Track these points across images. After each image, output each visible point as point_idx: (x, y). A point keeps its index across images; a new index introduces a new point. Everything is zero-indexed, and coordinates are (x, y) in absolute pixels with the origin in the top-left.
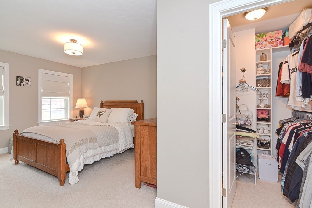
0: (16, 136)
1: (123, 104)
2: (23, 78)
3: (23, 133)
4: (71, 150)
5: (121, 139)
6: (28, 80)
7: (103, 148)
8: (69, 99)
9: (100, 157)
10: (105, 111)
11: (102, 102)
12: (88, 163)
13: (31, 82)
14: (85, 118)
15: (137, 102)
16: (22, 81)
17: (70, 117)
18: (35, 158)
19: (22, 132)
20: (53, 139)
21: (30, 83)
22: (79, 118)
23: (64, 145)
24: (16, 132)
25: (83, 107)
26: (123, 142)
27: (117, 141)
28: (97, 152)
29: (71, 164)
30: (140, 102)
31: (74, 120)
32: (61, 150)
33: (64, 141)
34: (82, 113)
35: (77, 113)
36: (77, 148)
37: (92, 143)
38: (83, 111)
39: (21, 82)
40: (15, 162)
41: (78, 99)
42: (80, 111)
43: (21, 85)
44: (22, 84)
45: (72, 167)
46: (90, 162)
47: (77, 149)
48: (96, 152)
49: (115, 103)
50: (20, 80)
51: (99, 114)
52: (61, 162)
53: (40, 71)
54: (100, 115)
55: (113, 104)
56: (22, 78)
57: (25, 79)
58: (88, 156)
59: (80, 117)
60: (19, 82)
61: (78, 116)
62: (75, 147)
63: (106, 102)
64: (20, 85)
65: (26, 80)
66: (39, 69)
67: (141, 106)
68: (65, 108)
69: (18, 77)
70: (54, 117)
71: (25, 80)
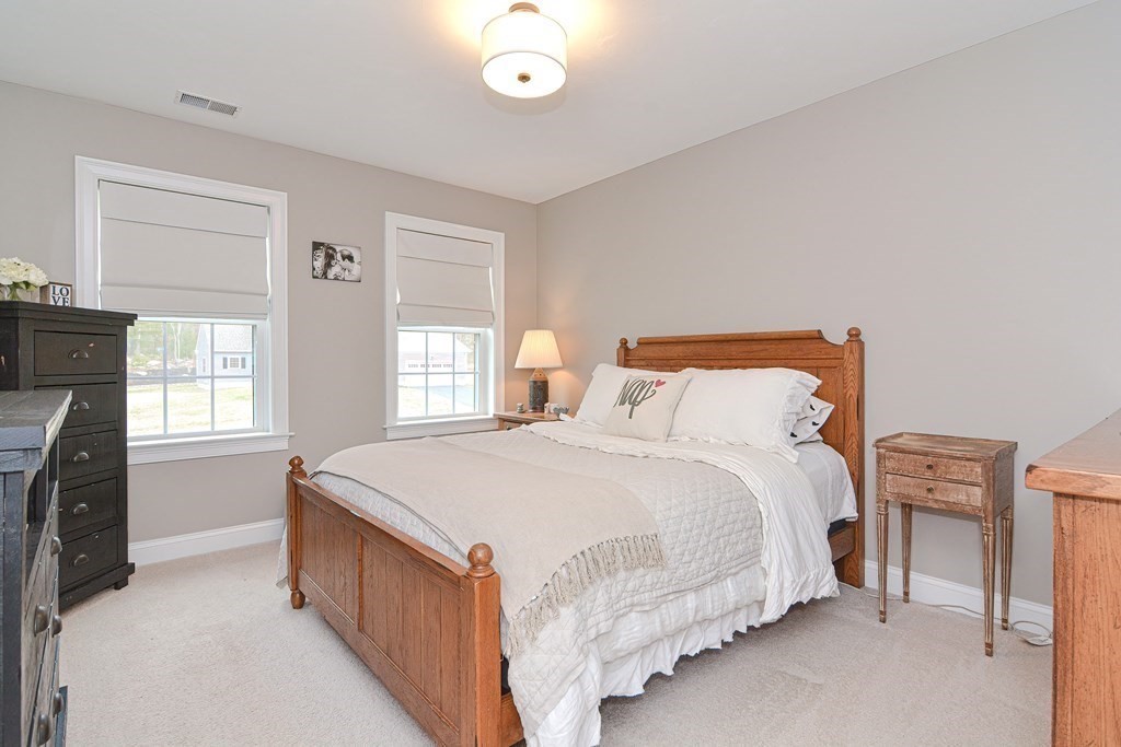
0: (296, 485)
1: (734, 349)
2: (334, 250)
3: (321, 472)
4: (536, 619)
5: (774, 544)
6: (350, 258)
7: (691, 600)
8: (490, 332)
9: (672, 650)
10: (659, 383)
11: (624, 343)
12: (615, 689)
13: (360, 263)
14: (562, 416)
15: (818, 337)
16: (329, 262)
17: (497, 406)
18: (357, 610)
19: (317, 470)
20: (434, 529)
21: (356, 269)
22: (529, 415)
23: (492, 583)
24: (296, 466)
25: (545, 366)
26: (784, 567)
27: (751, 556)
28: (662, 622)
29: (535, 716)
30: (837, 336)
31: (519, 422)
32: (477, 613)
33: (490, 556)
34: (540, 394)
35: (524, 391)
36: (564, 611)
37: (641, 571)
38: (545, 383)
39: (328, 265)
40: (293, 595)
41: (527, 333)
42: (535, 382)
43: (326, 278)
44: (331, 274)
45: (540, 733)
46: (624, 685)
47: (567, 613)
48: (658, 624)
49: (692, 347)
50: (323, 255)
51: (630, 398)
52: (478, 689)
53: (393, 220)
54: (634, 404)
55: (679, 350)
56: (331, 248)
57: (341, 252)
58: (620, 650)
59: (535, 409)
60: (320, 263)
61: (527, 406)
62: (550, 602)
63: (642, 343)
64: (325, 275)
65: (344, 258)
66: (387, 213)
67: (850, 360)
68: (477, 370)
69: (316, 246)
70: (441, 407)
71: (339, 256)
